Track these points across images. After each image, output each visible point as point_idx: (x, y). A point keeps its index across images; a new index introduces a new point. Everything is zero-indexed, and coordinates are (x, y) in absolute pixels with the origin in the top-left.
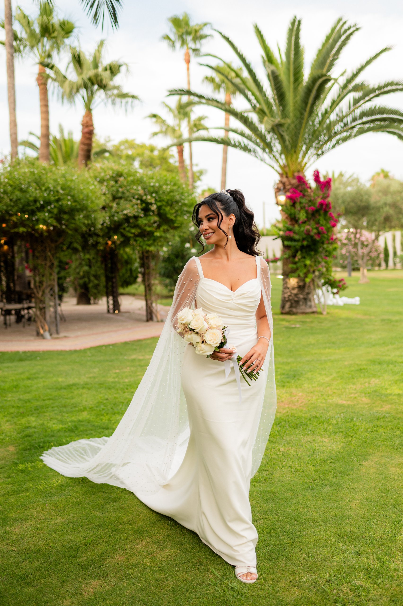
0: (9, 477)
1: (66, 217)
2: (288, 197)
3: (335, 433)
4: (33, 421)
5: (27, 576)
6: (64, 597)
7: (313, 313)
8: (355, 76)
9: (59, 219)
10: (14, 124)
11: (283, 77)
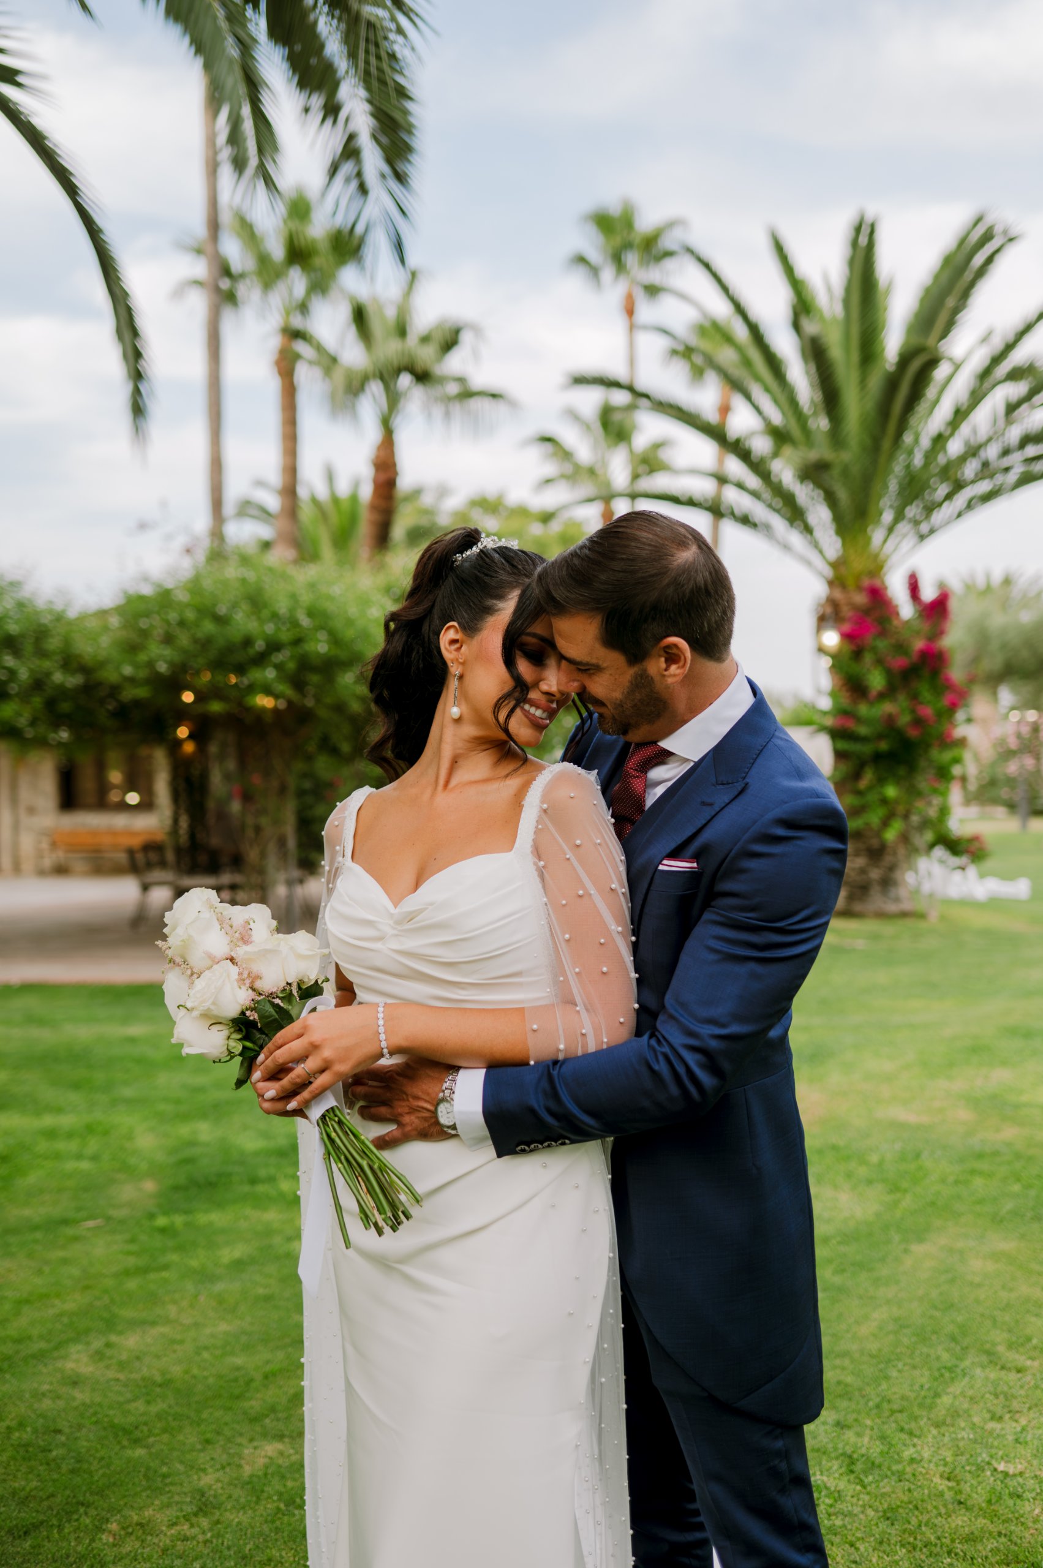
0: (132, 1241)
1: (314, 678)
2: (847, 636)
3: (870, 1182)
4: (205, 1131)
5: (137, 1428)
6: (204, 1470)
7: (904, 915)
8: (1009, 347)
9: (298, 683)
10: (216, 466)
11: (836, 352)
